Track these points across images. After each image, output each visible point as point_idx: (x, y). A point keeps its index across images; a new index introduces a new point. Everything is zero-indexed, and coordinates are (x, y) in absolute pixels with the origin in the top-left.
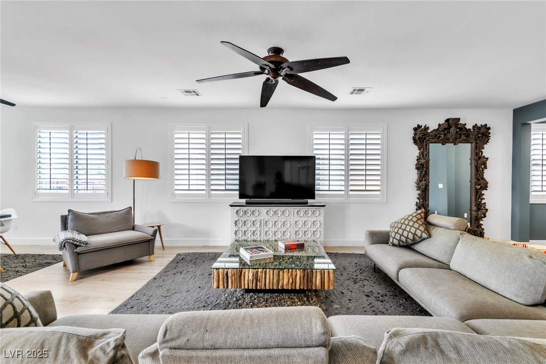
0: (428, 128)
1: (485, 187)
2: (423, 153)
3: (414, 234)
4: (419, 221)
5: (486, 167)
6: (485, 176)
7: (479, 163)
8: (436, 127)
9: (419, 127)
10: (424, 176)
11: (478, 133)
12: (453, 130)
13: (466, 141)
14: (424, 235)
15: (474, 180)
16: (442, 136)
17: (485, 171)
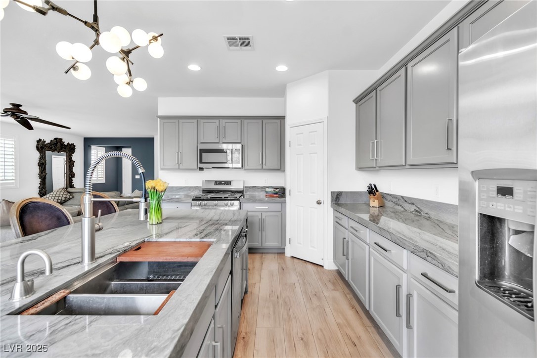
0: (45, 142)
1: (74, 177)
2: (42, 157)
3: (65, 198)
4: (65, 193)
5: (73, 166)
6: (73, 171)
7: (70, 164)
8: (49, 142)
9: (40, 140)
10: (43, 170)
11: (70, 148)
12: (59, 144)
13: (64, 151)
14: (71, 197)
15: (68, 173)
16: (53, 147)
17: (73, 168)
